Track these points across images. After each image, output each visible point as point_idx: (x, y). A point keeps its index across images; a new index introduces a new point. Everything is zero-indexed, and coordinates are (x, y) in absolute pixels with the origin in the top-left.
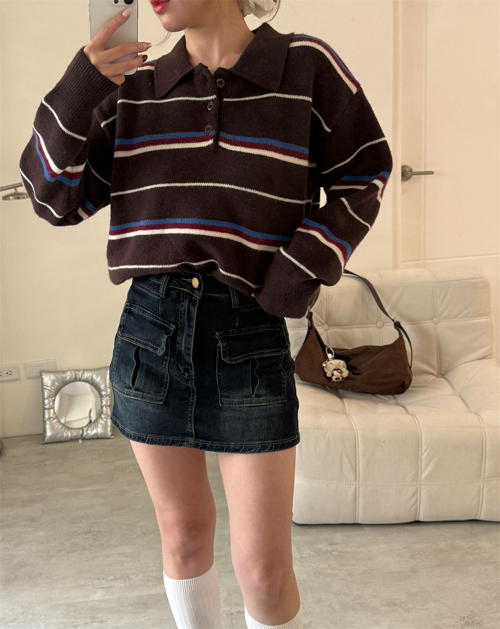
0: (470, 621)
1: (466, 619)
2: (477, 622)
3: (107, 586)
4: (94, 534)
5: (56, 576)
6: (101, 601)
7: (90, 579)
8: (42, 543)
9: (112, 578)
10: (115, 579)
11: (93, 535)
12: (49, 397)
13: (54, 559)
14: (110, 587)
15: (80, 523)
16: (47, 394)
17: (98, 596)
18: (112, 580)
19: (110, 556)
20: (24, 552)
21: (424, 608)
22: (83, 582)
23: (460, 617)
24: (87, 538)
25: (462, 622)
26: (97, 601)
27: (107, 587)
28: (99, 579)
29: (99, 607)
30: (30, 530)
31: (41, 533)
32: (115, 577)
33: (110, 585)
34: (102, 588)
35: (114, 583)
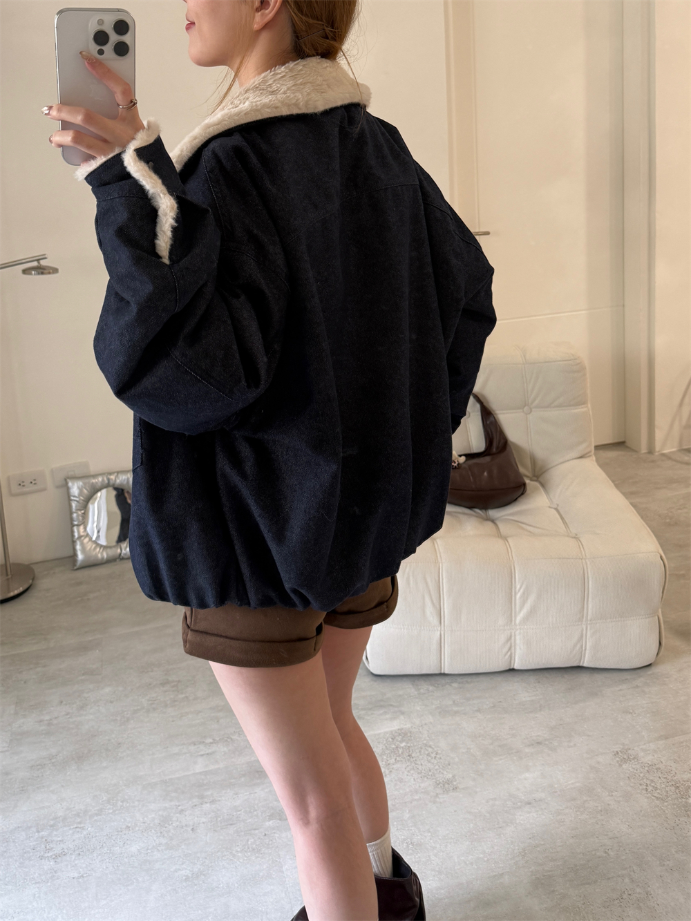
0: (625, 757)
1: (620, 754)
2: (633, 757)
3: (207, 752)
4: (173, 684)
5: (140, 745)
6: (206, 773)
7: (184, 744)
8: (111, 702)
9: (211, 741)
10: (215, 742)
11: (173, 687)
12: (77, 510)
13: (132, 722)
14: (211, 754)
15: (152, 671)
16: (76, 507)
17: (199, 767)
18: (211, 743)
19: (200, 712)
20: (91, 717)
21: (572, 744)
22: (176, 750)
23: (613, 752)
24: (166, 691)
25: (618, 759)
26: (200, 773)
27: (208, 754)
28: (195, 744)
29: (205, 782)
30: (91, 686)
31: (107, 690)
32: (214, 740)
33: (210, 751)
34: (202, 755)
35: (214, 748)
